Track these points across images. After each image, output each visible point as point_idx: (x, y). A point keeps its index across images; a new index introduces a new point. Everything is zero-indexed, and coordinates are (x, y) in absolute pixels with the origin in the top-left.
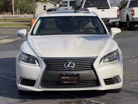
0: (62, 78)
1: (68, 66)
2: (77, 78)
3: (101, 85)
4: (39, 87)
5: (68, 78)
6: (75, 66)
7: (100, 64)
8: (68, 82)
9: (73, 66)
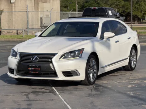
0: (29, 68)
1: (34, 60)
2: (39, 69)
3: (58, 77)
4: (15, 74)
5: (33, 69)
6: (39, 60)
7: (60, 59)
8: (33, 72)
9: (37, 59)
